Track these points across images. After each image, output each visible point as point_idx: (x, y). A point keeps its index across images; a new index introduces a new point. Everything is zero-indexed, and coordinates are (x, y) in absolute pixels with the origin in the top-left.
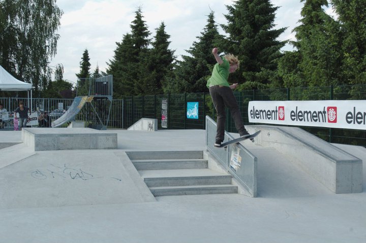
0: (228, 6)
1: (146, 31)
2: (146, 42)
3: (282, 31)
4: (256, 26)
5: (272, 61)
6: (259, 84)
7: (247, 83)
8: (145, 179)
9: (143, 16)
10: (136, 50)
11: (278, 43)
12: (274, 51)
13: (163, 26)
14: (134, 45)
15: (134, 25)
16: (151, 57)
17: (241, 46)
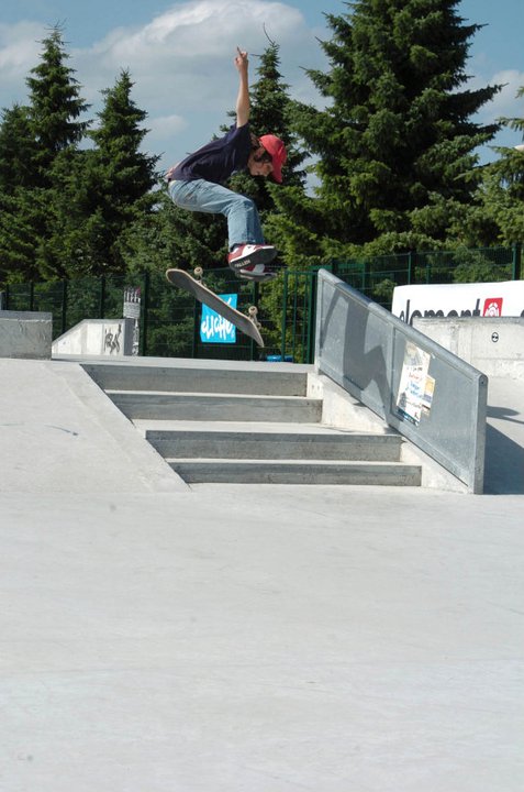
0: (332, 17)
1: (73, 98)
2: (75, 132)
3: (487, 94)
4: (411, 78)
5: (460, 176)
6: (423, 238)
7: (386, 237)
8: (148, 432)
9: (65, 55)
10: (41, 153)
11: (472, 130)
12: (462, 151)
13: (126, 85)
14: (37, 139)
15: (37, 77)
16: (88, 171)
17: (368, 133)
